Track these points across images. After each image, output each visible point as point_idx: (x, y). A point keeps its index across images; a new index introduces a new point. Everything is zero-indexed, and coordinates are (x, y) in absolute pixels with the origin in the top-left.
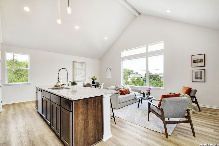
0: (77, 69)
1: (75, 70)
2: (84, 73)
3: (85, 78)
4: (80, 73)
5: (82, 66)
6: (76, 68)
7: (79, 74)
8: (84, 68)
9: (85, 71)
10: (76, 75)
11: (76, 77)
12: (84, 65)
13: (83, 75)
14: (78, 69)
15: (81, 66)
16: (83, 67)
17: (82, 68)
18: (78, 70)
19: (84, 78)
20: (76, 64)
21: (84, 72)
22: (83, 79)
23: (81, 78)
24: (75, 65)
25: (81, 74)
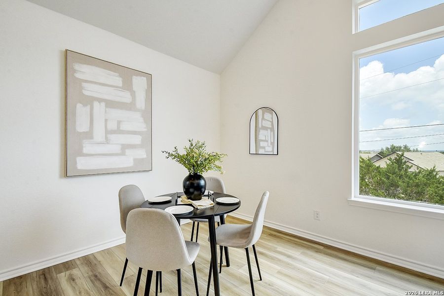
0: (96, 104)
1: (79, 106)
2: (140, 125)
3: (145, 156)
4: (112, 125)
5: (127, 86)
6: (86, 93)
7: (108, 132)
8: (141, 102)
9: (148, 115)
10: (89, 135)
11: (85, 151)
12: (139, 83)
13: (137, 140)
14: (100, 100)
15: (121, 85)
16: (133, 94)
17: (126, 97)
18: (99, 108)
19: (142, 154)
20: (83, 72)
21: (141, 120)
22: (135, 160)
23: (123, 153)
24: (77, 75)
25: (119, 131)
